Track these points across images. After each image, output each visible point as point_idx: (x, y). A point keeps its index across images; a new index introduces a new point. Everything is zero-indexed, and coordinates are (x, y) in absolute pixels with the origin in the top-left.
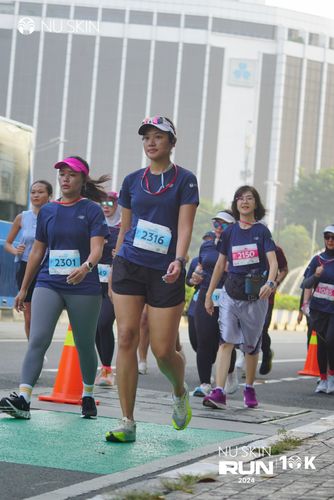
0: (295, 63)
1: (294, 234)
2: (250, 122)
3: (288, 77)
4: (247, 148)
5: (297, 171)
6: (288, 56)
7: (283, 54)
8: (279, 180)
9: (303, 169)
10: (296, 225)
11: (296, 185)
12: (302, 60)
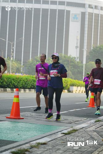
0: (91, 14)
1: (92, 64)
2: (78, 32)
3: (89, 19)
4: (77, 39)
5: (92, 46)
6: (89, 12)
7: (87, 12)
8: (87, 49)
9: (94, 45)
10: (92, 61)
11: (92, 50)
12: (93, 13)
